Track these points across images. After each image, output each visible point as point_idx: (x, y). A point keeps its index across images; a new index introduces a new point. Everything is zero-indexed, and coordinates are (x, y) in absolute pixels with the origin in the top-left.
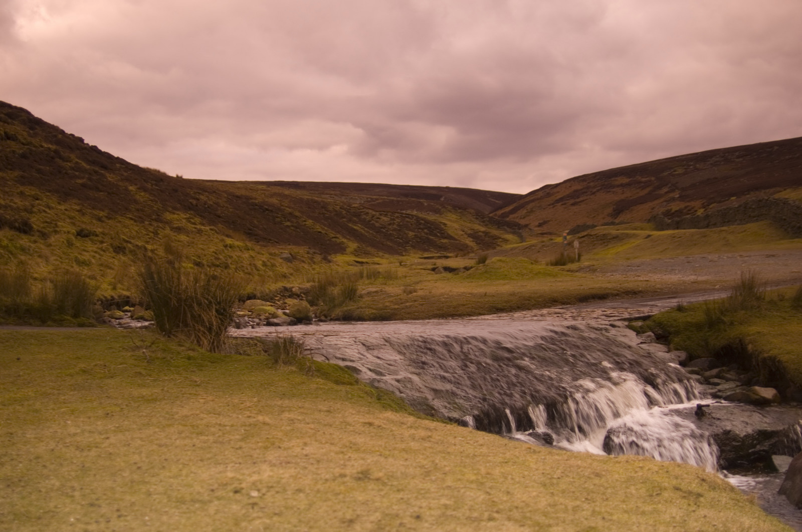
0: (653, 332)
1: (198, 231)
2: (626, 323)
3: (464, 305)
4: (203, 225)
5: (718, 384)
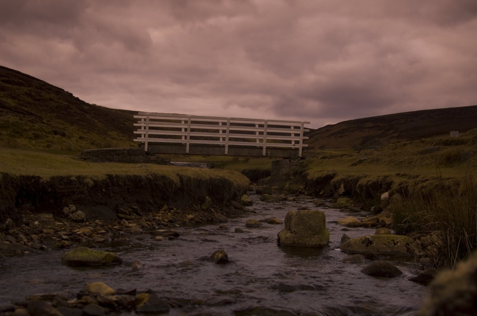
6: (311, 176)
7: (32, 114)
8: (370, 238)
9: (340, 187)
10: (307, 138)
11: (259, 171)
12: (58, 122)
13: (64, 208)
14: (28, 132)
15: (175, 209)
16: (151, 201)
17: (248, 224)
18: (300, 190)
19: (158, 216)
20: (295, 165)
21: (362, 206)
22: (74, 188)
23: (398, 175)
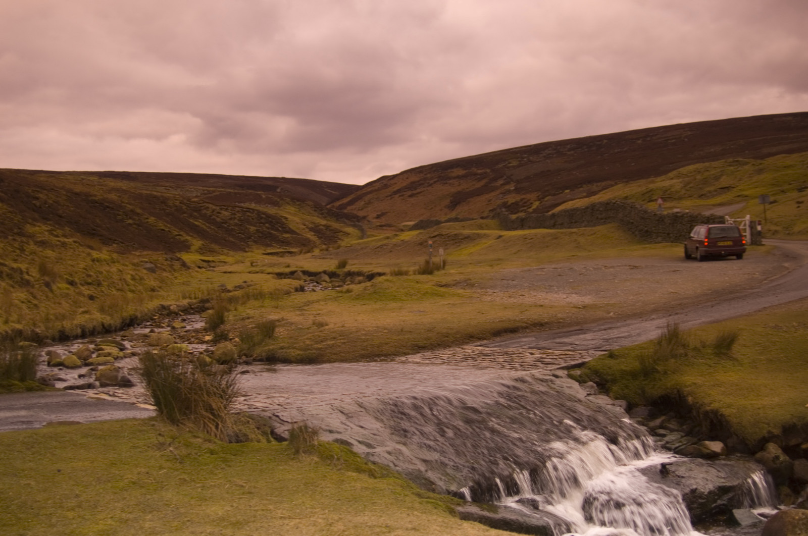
0: (594, 383)
1: (63, 244)
2: (566, 372)
3: (386, 344)
4: (65, 236)
5: (664, 436)
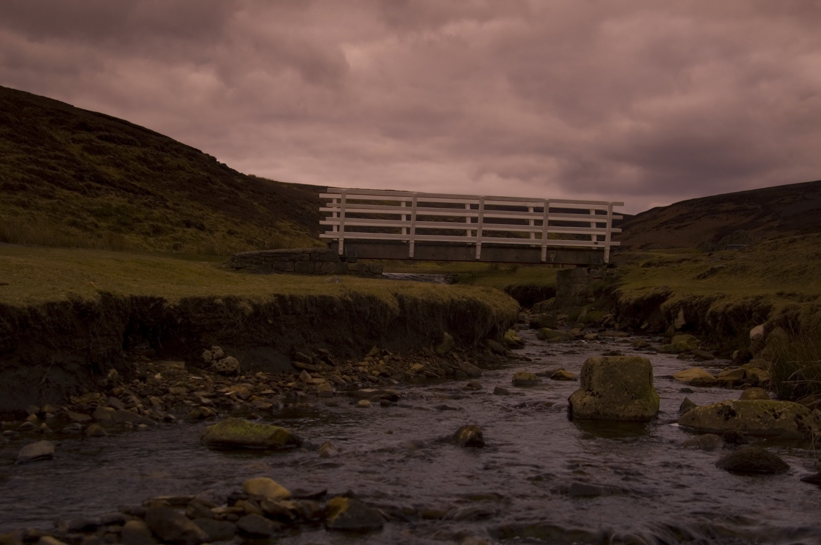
1: (298, 234)
6: (626, 297)
7: (149, 193)
8: (731, 405)
9: (677, 317)
10: (619, 230)
11: (534, 289)
12: (192, 206)
13: (203, 351)
14: (142, 224)
15: (391, 354)
16: (350, 340)
17: (516, 380)
18: (606, 321)
19: (361, 366)
20: (597, 278)
21: (717, 349)
22: (220, 317)
23: (780, 294)
